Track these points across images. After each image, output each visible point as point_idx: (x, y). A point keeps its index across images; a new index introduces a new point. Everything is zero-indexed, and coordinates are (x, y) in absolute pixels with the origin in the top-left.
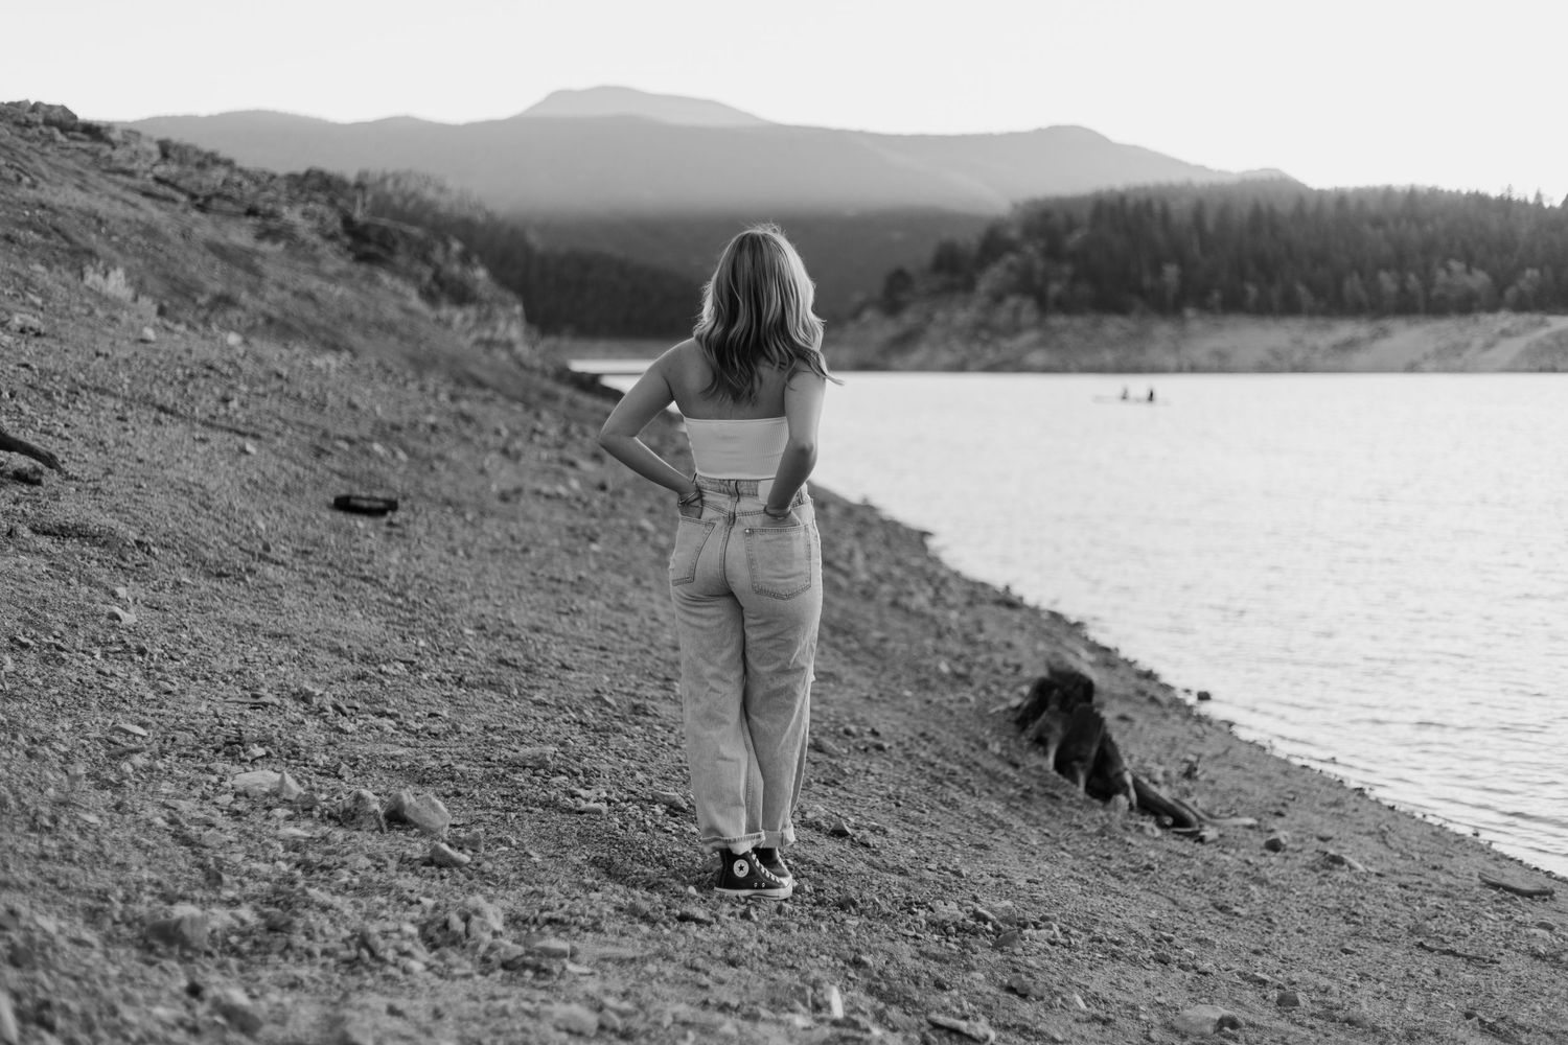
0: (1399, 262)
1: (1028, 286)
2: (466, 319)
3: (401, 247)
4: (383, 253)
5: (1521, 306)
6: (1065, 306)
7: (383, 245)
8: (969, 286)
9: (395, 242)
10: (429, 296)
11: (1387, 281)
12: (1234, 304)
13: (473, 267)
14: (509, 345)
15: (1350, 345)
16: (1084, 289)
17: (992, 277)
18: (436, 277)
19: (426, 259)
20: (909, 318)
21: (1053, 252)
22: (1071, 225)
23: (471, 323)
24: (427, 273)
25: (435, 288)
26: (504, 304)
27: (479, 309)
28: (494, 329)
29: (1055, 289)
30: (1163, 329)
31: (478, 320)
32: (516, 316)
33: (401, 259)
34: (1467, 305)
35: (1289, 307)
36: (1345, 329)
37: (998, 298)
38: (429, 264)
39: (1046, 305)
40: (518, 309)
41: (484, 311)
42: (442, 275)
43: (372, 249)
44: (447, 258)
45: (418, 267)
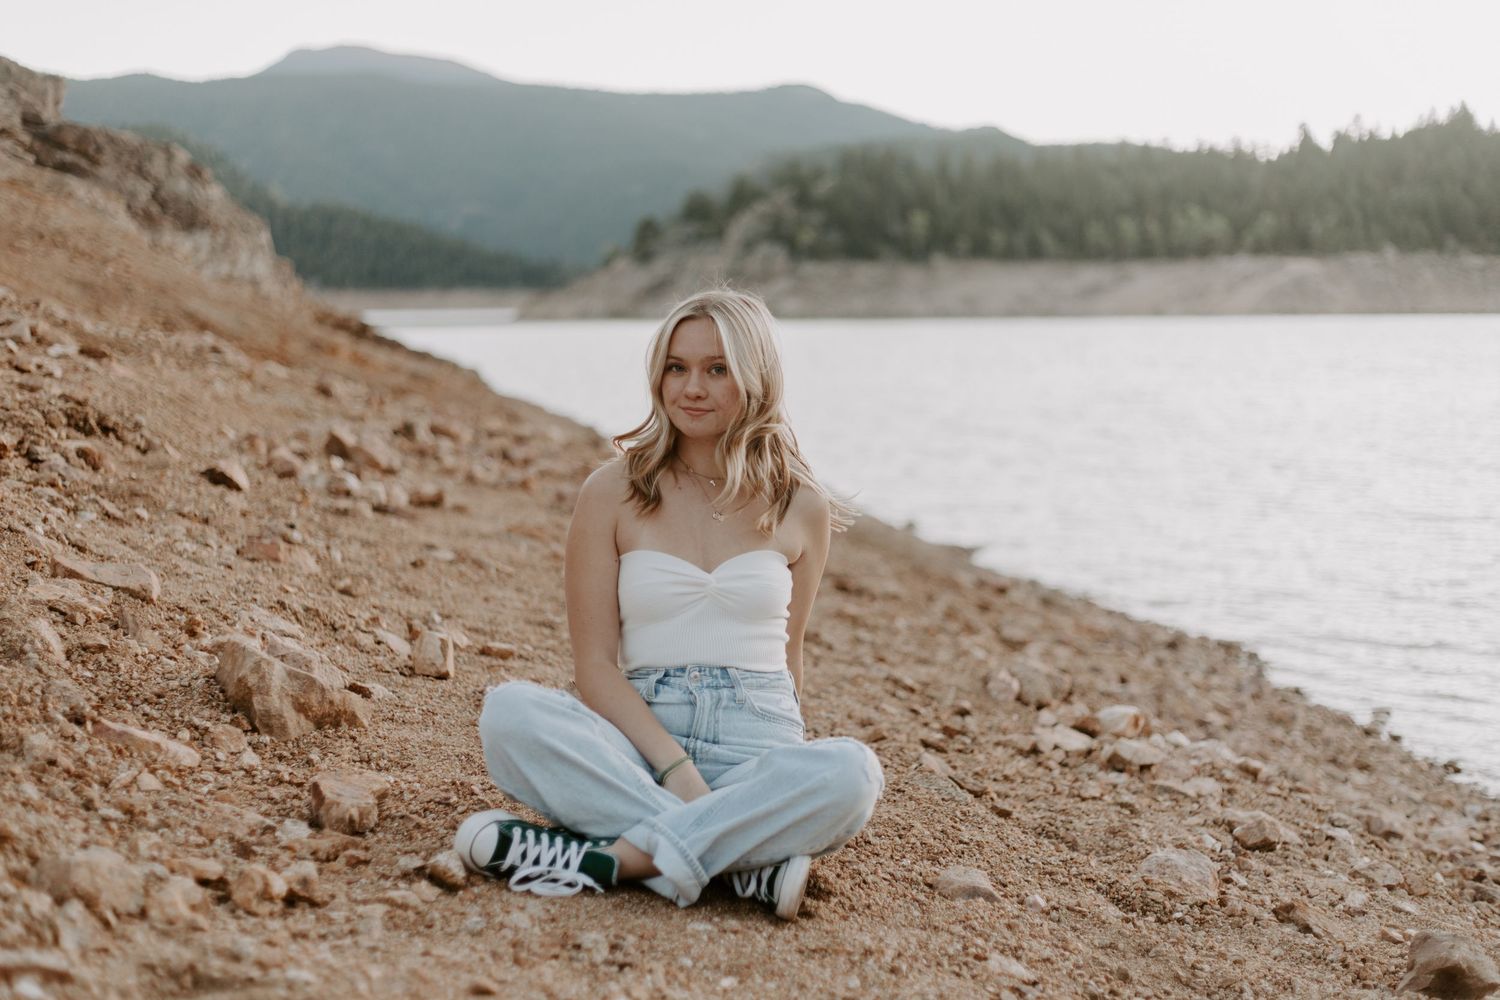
0: (1138, 208)
1: (779, 234)
2: (196, 250)
3: (107, 156)
4: (83, 163)
5: (1259, 249)
6: (817, 253)
7: (84, 154)
8: (719, 234)
9: (99, 150)
10: (147, 220)
11: (1129, 228)
12: (981, 250)
13: (204, 183)
14: (255, 283)
15: (1093, 291)
16: (835, 238)
17: (744, 225)
18: (155, 196)
19: (141, 172)
20: (661, 267)
21: (803, 200)
22: (818, 174)
23: (203, 255)
24: (144, 191)
25: (155, 209)
26: (245, 230)
27: (213, 237)
28: (234, 263)
29: (807, 237)
30: (911, 276)
31: (213, 251)
32: (262, 247)
33: (108, 171)
34: (1205, 250)
35: (1035, 253)
36: (1090, 274)
37: (749, 246)
38: (146, 179)
39: (797, 252)
40: (265, 237)
41: (220, 240)
42: (163, 194)
43: (69, 157)
44: (170, 173)
45: (133, 183)
